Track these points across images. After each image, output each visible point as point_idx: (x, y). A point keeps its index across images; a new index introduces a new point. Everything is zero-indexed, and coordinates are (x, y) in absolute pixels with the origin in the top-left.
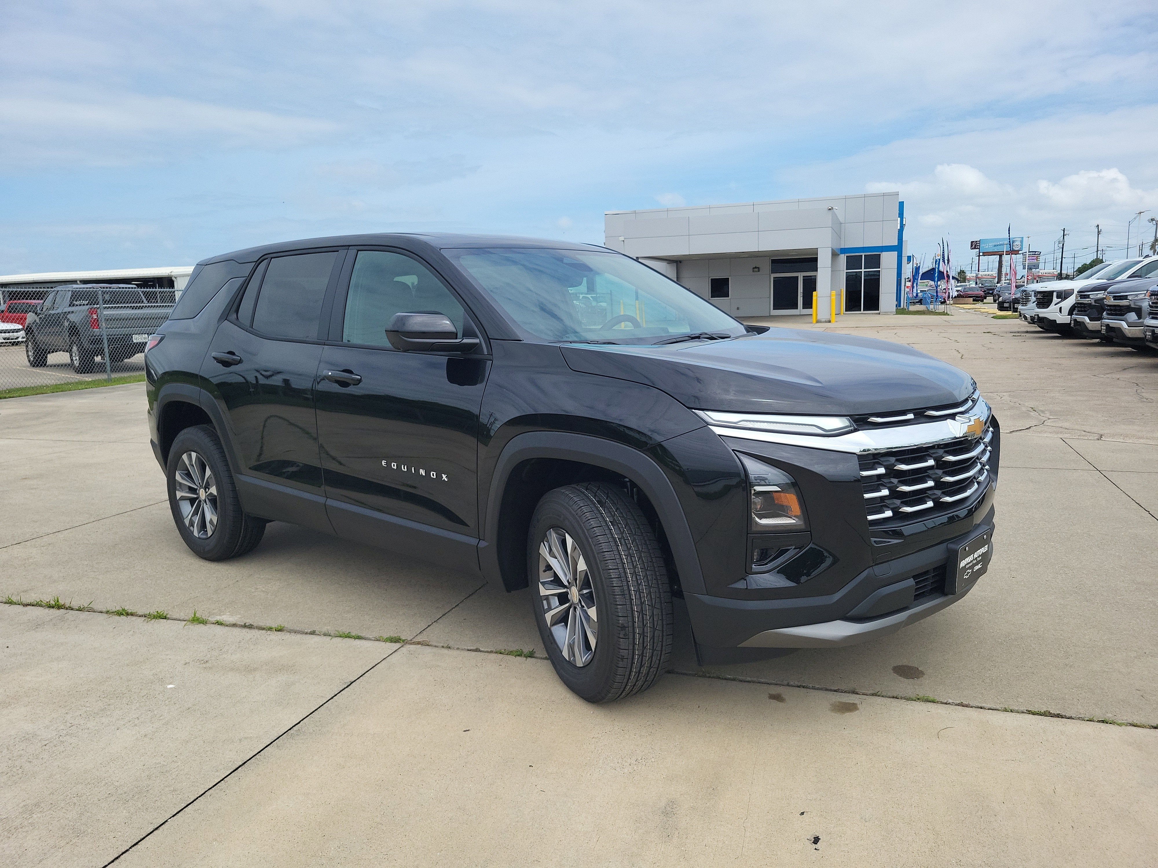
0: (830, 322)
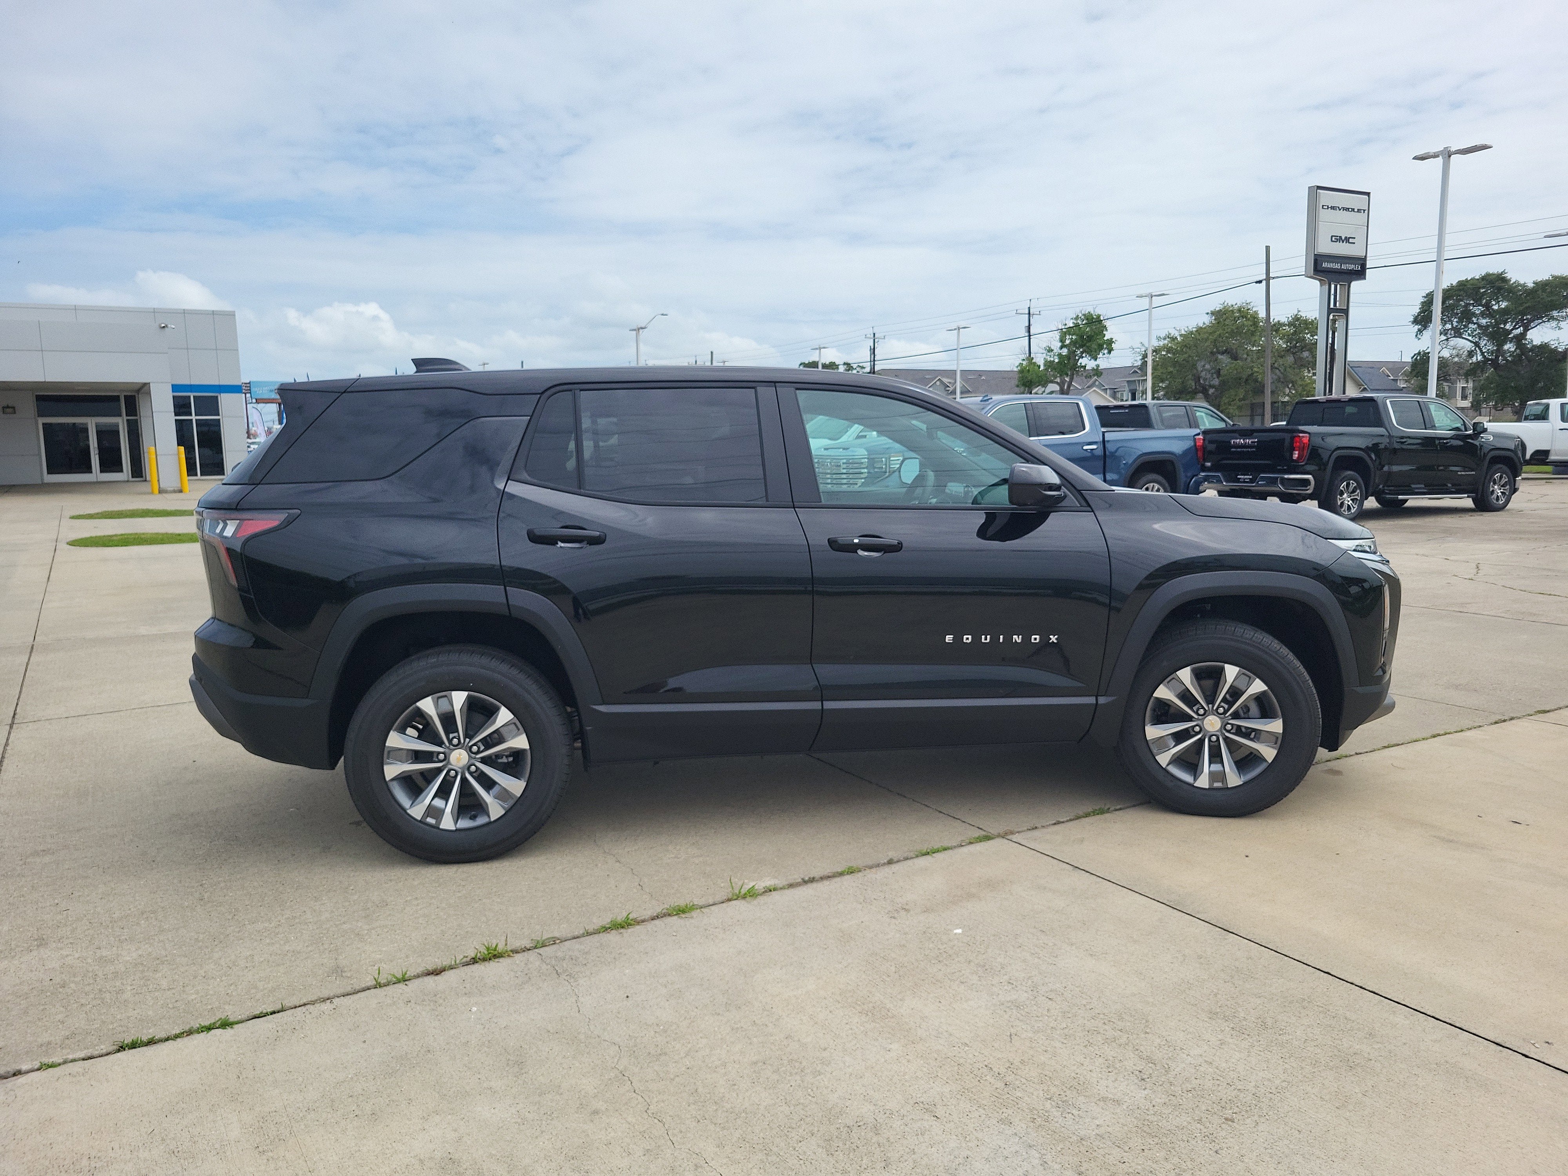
0: (181, 491)
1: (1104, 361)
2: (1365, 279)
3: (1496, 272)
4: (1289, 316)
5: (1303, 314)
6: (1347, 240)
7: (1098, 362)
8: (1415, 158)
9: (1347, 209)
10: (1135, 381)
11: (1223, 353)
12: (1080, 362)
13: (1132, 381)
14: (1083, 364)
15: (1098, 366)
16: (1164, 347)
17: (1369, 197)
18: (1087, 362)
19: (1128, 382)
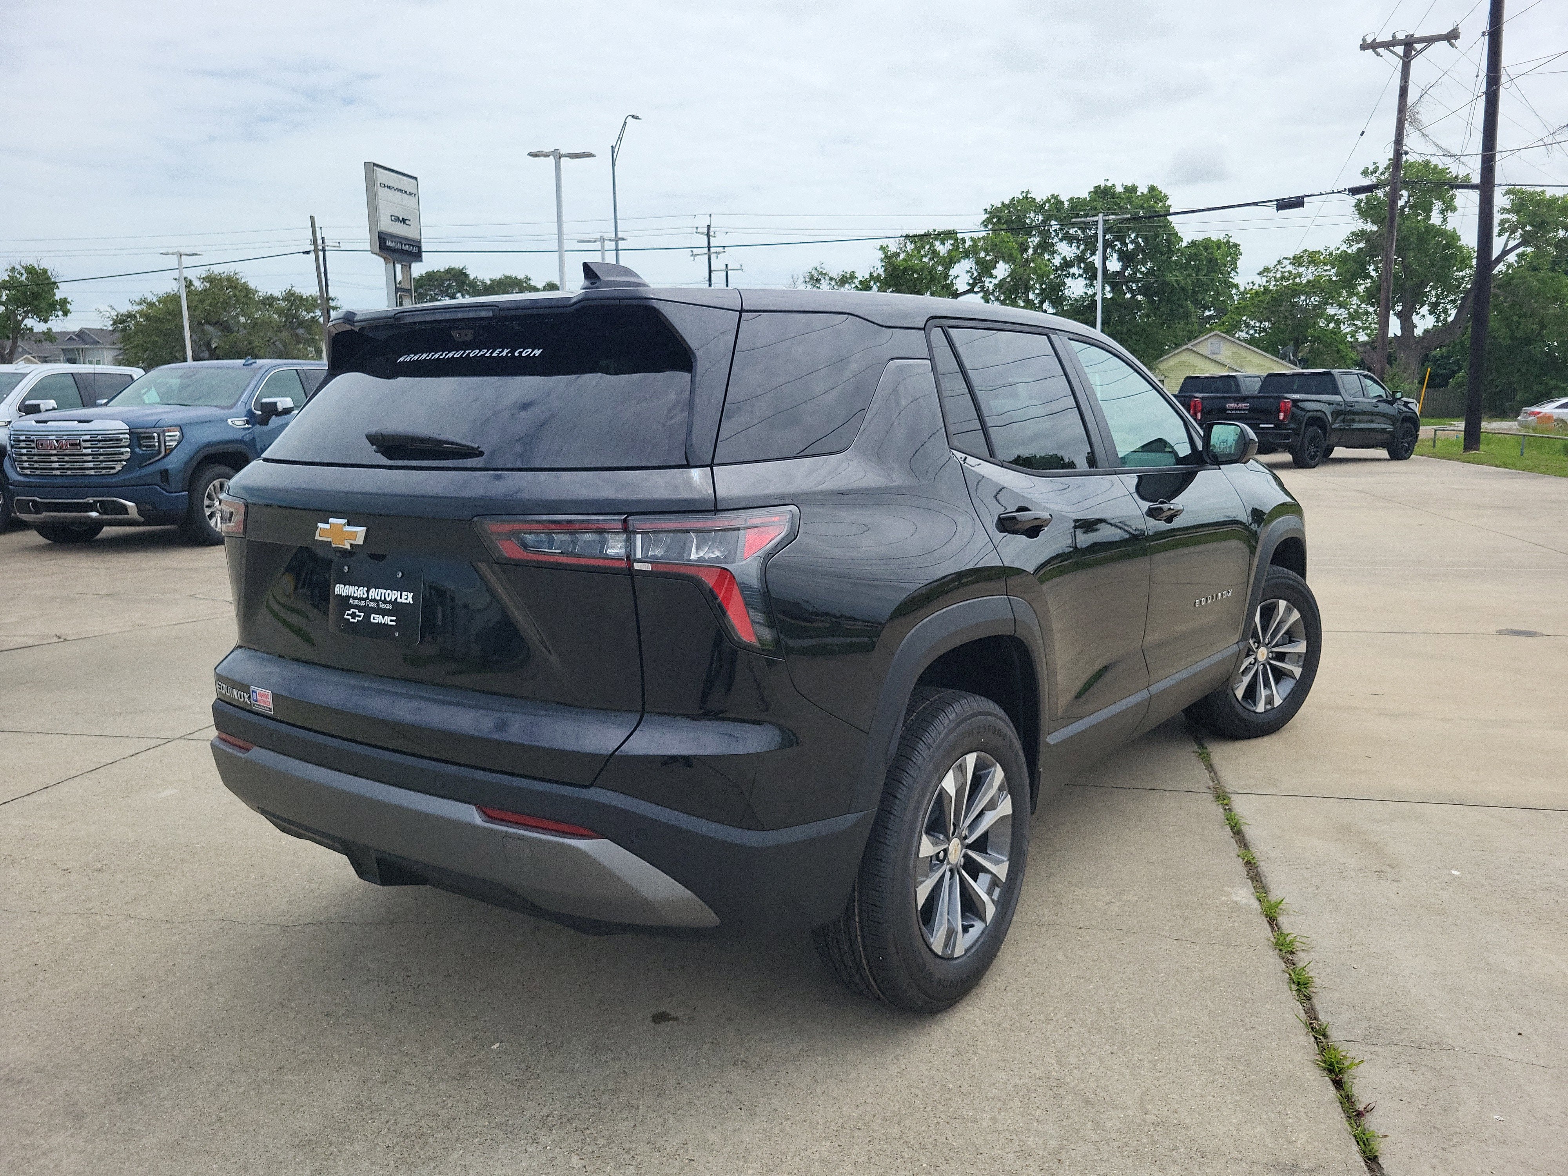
1: (57, 324)
2: (421, 261)
3: (457, 267)
4: (283, 290)
5: (297, 290)
6: (404, 221)
7: (50, 324)
8: (530, 154)
9: (401, 191)
10: (73, 349)
11: (213, 324)
12: (24, 323)
13: (69, 349)
14: (29, 326)
15: (49, 330)
16: (141, 313)
17: (417, 181)
18: (32, 323)
19: (63, 350)
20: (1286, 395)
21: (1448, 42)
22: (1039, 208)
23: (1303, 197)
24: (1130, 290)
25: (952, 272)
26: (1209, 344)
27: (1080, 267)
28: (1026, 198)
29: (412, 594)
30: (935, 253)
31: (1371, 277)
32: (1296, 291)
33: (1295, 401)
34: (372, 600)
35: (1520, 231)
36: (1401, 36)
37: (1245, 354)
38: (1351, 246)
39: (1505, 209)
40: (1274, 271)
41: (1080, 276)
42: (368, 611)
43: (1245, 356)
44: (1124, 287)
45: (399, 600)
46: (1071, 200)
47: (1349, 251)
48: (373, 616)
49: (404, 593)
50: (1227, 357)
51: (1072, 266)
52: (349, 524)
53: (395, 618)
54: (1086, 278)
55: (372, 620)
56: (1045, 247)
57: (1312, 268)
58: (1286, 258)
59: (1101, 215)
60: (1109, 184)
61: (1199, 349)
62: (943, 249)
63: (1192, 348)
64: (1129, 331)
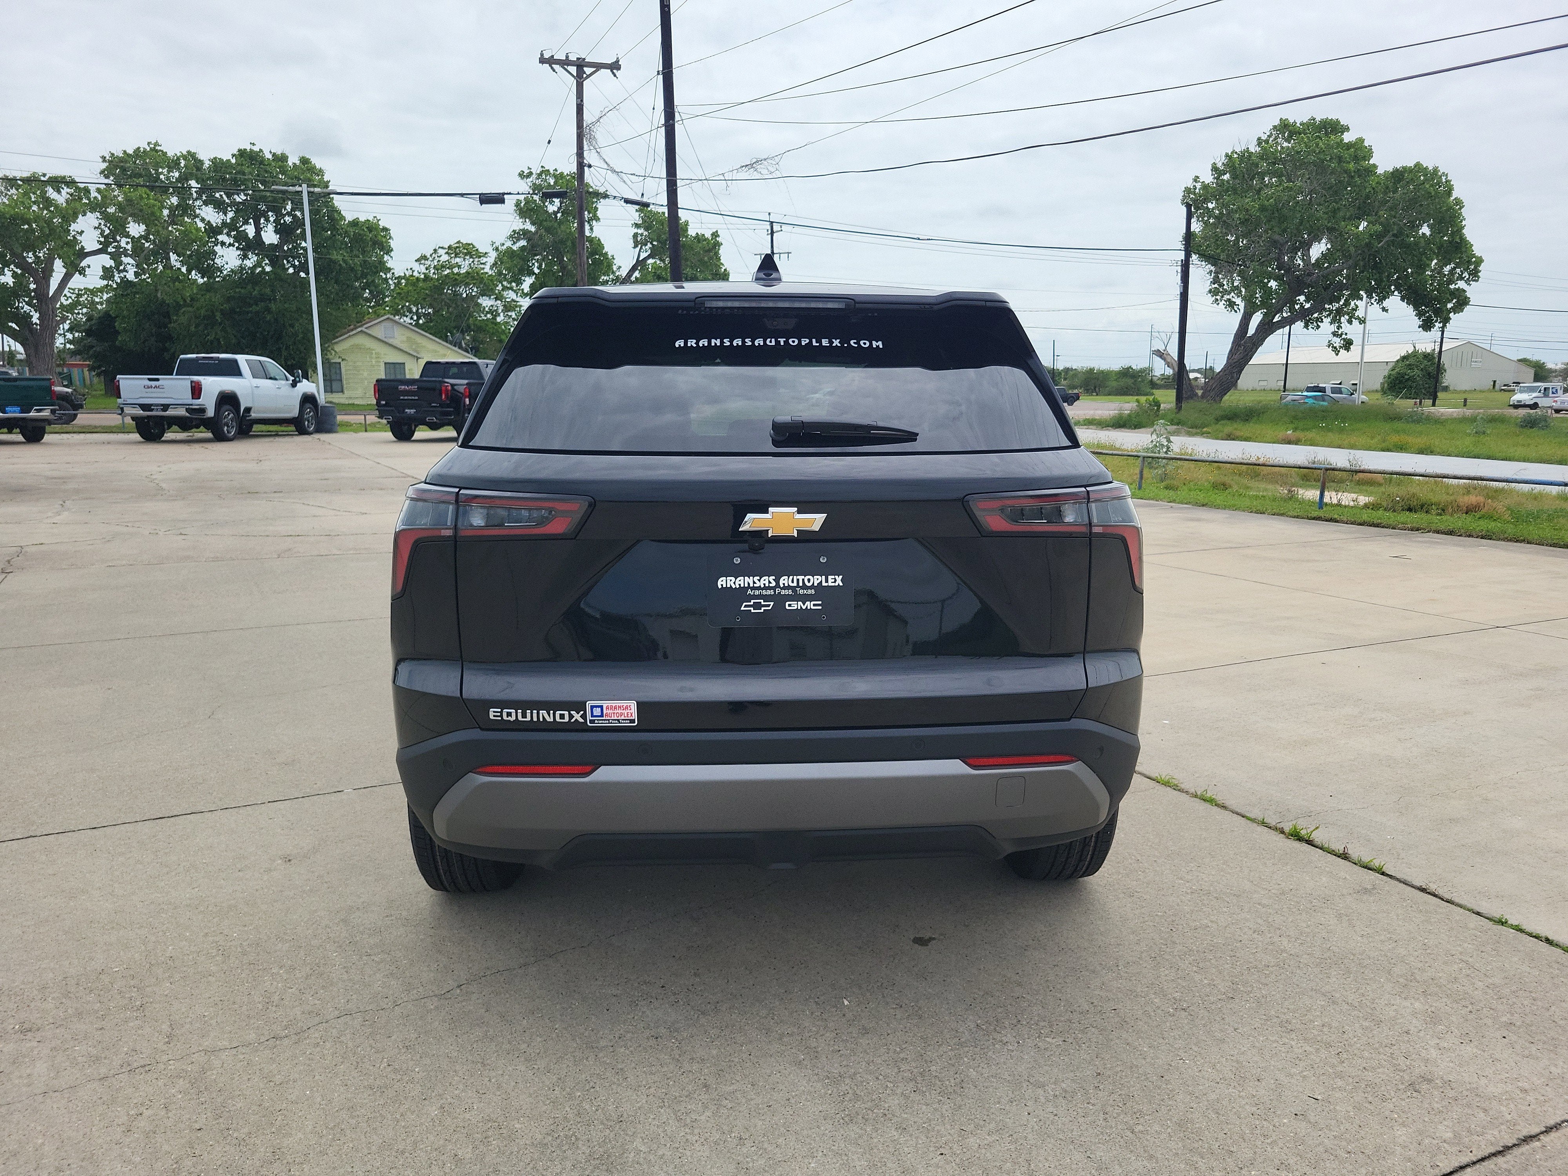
20: (446, 380)
21: (612, 71)
22: (173, 164)
23: (504, 194)
24: (294, 266)
25: (74, 227)
26: (383, 327)
27: (228, 235)
28: (153, 150)
29: (841, 577)
30: (48, 202)
31: (534, 273)
32: (456, 280)
33: (453, 385)
34: (784, 588)
35: (649, 245)
36: (573, 58)
37: (419, 340)
38: (514, 243)
39: (636, 224)
40: (431, 259)
41: (230, 245)
42: (779, 600)
43: (419, 342)
44: (285, 262)
45: (824, 584)
46: (214, 161)
47: (515, 248)
48: (787, 603)
49: (830, 577)
50: (402, 342)
51: (221, 233)
52: (799, 512)
53: (820, 602)
54: (238, 248)
55: (787, 607)
56: (185, 209)
57: (469, 260)
58: (442, 248)
59: (304, 186)
60: (256, 149)
61: (374, 332)
62: (61, 198)
63: (365, 330)
64: (298, 309)
